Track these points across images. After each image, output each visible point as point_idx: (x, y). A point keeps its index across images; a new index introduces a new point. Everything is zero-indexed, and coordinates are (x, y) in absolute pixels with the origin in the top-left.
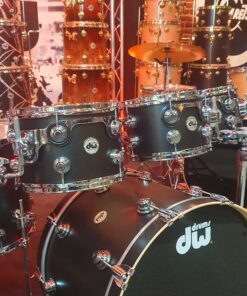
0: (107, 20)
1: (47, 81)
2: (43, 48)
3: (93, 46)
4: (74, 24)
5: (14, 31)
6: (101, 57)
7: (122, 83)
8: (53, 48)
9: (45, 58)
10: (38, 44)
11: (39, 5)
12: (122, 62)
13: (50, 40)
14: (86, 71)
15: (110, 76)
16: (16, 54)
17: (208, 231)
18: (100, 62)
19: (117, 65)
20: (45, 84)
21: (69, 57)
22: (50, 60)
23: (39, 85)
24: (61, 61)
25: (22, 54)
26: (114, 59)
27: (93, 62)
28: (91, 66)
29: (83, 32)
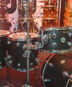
1: (38, 23)
2: (37, 13)
3: (52, 12)
4: (47, 6)
6: (54, 16)
7: (59, 24)
8: (40, 13)
9: (37, 16)
11: (37, 1)
12: (59, 18)
13: (39, 11)
14: (50, 20)
15: (57, 22)
18: (54, 17)
19: (58, 18)
20: (37, 24)
21: (45, 16)
22: (39, 17)
23: (35, 24)
24: (42, 17)
25: (32, 15)
26: (57, 17)
27: (52, 18)
29: (50, 8)
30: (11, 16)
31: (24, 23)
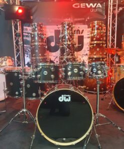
0: (106, 41)
2: (85, 50)
3: (98, 49)
4: (93, 43)
5: (70, 46)
8: (88, 50)
10: (83, 49)
11: (84, 37)
13: (87, 48)
16: (71, 52)
17: (70, 98)
18: (100, 55)
21: (90, 53)
22: (87, 54)
25: (74, 52)
28: (98, 56)
29: (95, 45)
30: (55, 55)
31: (63, 61)
